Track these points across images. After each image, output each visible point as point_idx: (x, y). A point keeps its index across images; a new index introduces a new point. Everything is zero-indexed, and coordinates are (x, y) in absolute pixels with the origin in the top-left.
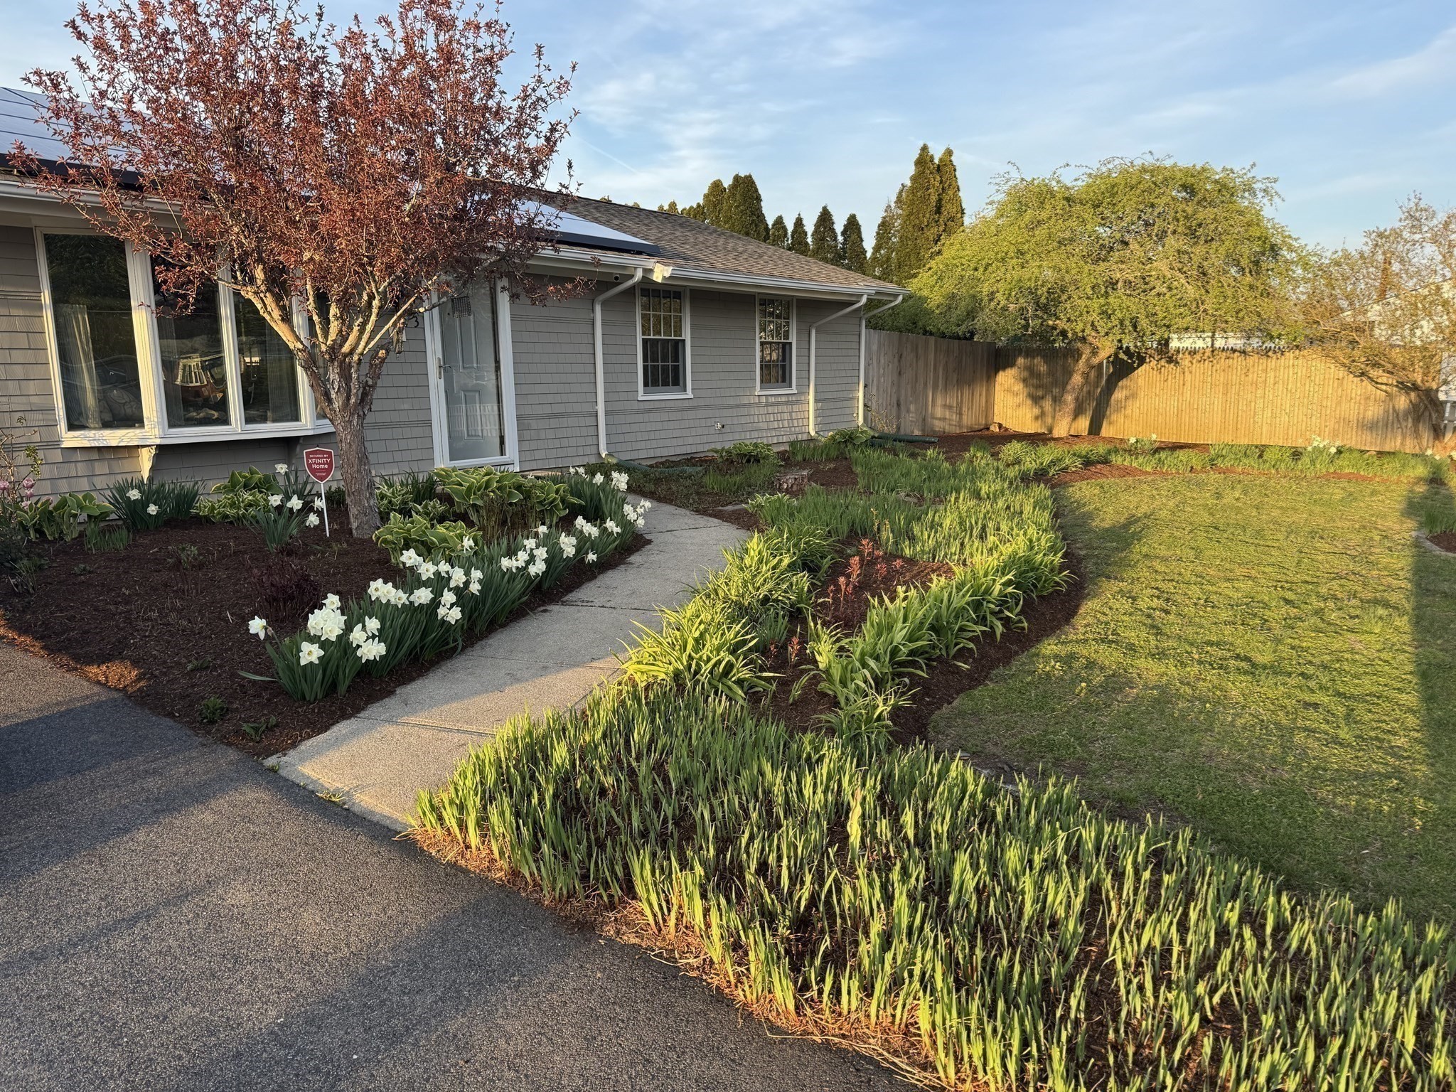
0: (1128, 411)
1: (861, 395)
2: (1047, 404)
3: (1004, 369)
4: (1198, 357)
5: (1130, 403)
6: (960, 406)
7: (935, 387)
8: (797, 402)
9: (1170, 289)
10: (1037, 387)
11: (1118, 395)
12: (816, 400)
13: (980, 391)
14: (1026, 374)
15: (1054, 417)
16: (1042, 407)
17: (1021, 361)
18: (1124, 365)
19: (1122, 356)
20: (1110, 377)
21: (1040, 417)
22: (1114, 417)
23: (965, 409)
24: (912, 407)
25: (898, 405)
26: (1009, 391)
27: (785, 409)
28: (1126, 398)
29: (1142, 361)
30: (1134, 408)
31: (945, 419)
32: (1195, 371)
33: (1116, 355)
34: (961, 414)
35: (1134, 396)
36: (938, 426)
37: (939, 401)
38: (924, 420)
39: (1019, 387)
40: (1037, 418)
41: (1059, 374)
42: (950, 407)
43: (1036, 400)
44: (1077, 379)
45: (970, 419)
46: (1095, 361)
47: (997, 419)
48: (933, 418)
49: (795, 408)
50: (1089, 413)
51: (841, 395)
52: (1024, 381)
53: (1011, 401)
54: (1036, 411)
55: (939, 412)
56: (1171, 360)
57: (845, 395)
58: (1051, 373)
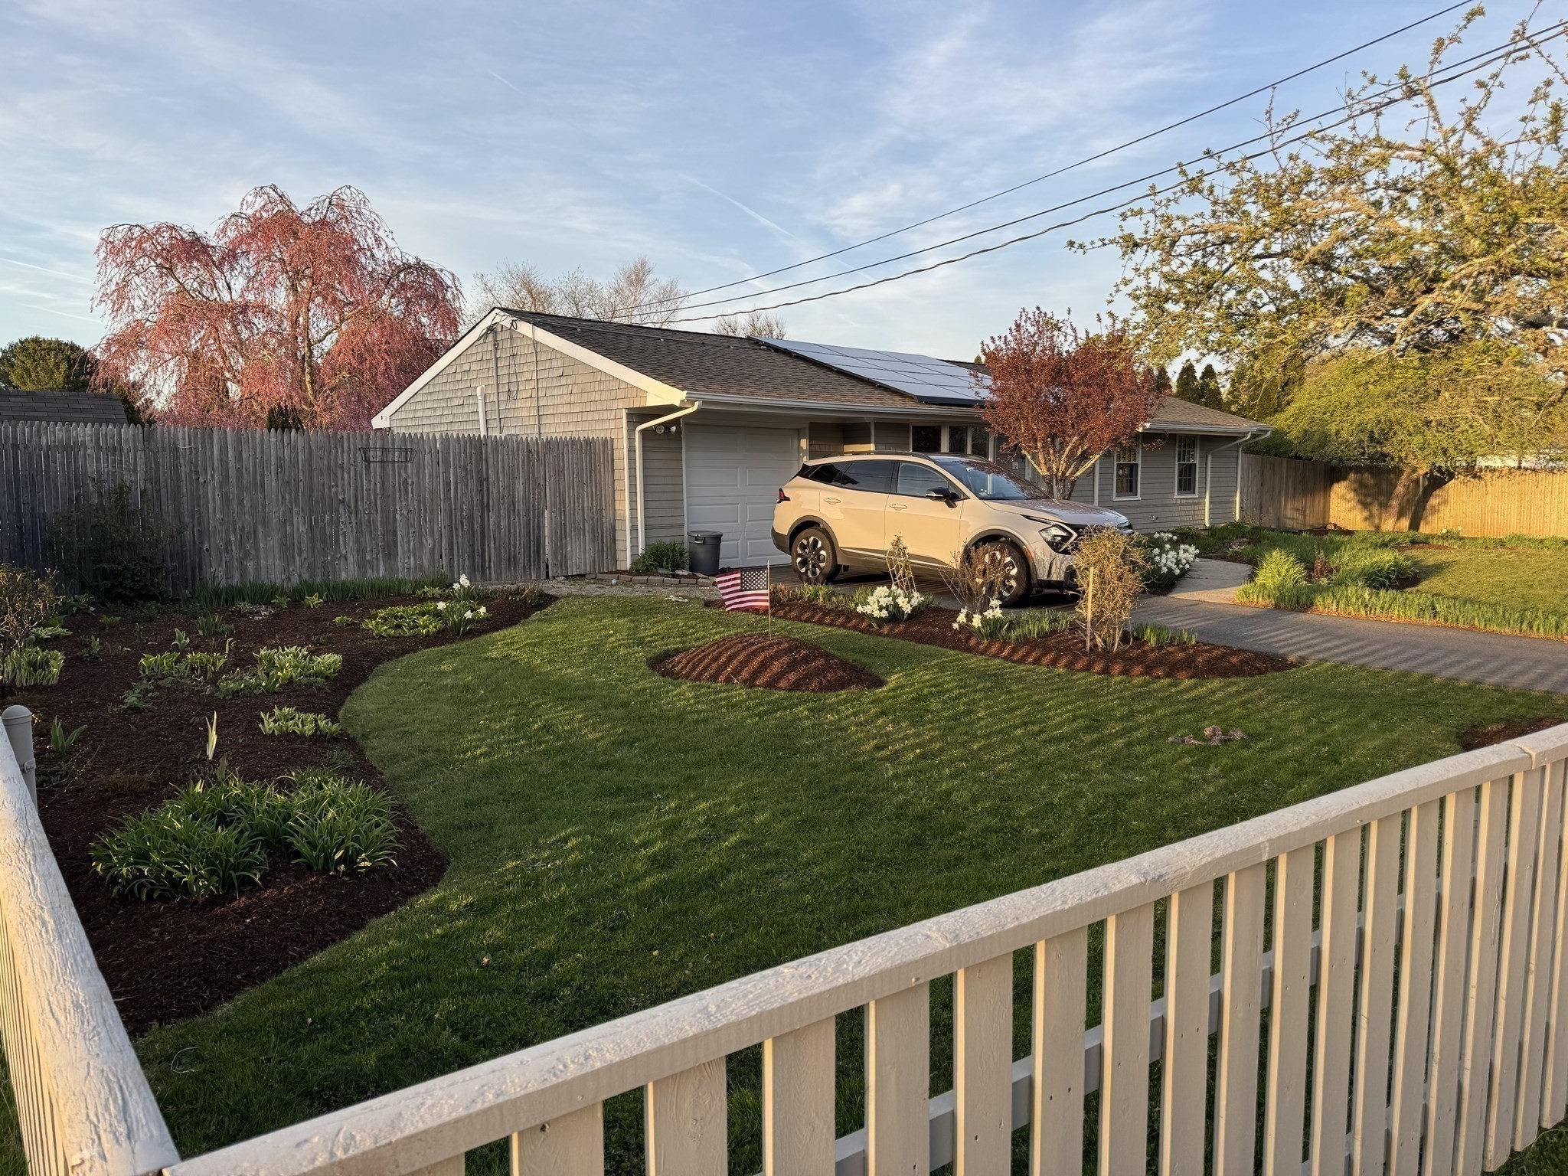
0: (1441, 515)
1: (1238, 499)
2: (1375, 509)
3: (1338, 481)
4: (1497, 474)
5: (1442, 508)
6: (1304, 510)
7: (1287, 496)
8: (1198, 504)
9: (1471, 426)
10: (1366, 495)
11: (1433, 501)
12: (1211, 503)
13: (1319, 499)
14: (1356, 485)
15: (1380, 519)
16: (1370, 512)
17: (1352, 476)
18: (1437, 480)
19: (1436, 473)
20: (1425, 488)
21: (1369, 518)
22: (1430, 518)
23: (1308, 512)
24: (1271, 509)
25: (1261, 508)
26: (1343, 497)
27: (1190, 508)
28: (1439, 504)
29: (1452, 476)
30: (1445, 512)
31: (1293, 519)
32: (1498, 484)
33: (1432, 473)
34: (1305, 516)
35: (1445, 502)
36: (1289, 524)
37: (1289, 506)
38: (1279, 519)
39: (1351, 495)
40: (1366, 519)
41: (1384, 486)
42: (1298, 510)
43: (1365, 505)
44: (1400, 489)
45: (1312, 520)
46: (1414, 476)
47: (1332, 520)
48: (1286, 518)
49: (1197, 507)
50: (1410, 515)
51: (1223, 499)
52: (1355, 490)
53: (1345, 505)
54: (1366, 514)
55: (1289, 513)
56: (1475, 477)
57: (1227, 499)
58: (1378, 485)
